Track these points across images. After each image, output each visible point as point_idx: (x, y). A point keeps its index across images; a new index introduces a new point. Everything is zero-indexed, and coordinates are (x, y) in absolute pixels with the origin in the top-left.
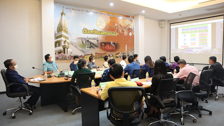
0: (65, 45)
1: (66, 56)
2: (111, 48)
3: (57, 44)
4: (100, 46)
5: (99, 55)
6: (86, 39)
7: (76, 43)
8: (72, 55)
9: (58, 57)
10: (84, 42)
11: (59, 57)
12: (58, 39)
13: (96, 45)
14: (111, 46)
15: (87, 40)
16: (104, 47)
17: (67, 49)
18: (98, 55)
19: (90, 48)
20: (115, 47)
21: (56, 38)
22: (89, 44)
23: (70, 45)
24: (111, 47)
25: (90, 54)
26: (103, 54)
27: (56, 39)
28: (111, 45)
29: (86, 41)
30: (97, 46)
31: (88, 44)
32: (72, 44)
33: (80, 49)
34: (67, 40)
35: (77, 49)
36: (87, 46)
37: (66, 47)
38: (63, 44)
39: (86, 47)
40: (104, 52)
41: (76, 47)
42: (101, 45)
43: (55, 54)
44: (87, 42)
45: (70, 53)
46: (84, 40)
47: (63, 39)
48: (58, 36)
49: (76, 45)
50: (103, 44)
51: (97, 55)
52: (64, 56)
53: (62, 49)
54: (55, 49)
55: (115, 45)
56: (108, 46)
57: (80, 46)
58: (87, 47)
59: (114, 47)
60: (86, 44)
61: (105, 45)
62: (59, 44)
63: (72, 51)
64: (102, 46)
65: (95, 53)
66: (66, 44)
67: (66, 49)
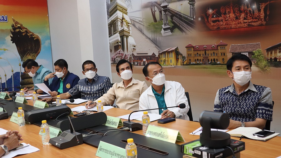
0: (122, 28)
1: (125, 56)
2: (243, 22)
3: (112, 28)
4: (200, 19)
5: (199, 52)
6: (160, 5)
7: (141, 20)
8: (136, 55)
9: (114, 59)
10: (157, 14)
11: (117, 57)
12: (113, 16)
13: (187, 19)
14: (243, 15)
15: (163, 7)
16: (214, 22)
17: (127, 39)
18: (196, 52)
19: (172, 30)
20: (262, 16)
21: (110, 14)
22: (169, 18)
23: (130, 27)
24: (242, 20)
25: (172, 51)
26: (213, 49)
27: (110, 16)
28: (242, 8)
29: (161, 12)
30: (191, 21)
31: (167, 20)
32: (134, 25)
33: (150, 35)
34: (125, 16)
35: (145, 37)
36: (165, 25)
37: (125, 33)
38: (120, 28)
39: (162, 27)
40: (214, 42)
41: (141, 31)
42: (202, 18)
43: (111, 51)
44: (163, 12)
45: (132, 47)
46: (156, 8)
47: (119, 14)
48: (112, 11)
49: (142, 27)
50: (210, 11)
51: (192, 52)
52: (123, 55)
53: (119, 39)
54: (110, 40)
55: (263, 6)
56: (232, 15)
57: (148, 28)
58: (165, 29)
59: (259, 18)
60: (161, 19)
61: (218, 14)
62: (114, 27)
63: (135, 44)
64: (208, 17)
65: (187, 45)
66: (124, 26)
67: (125, 39)
